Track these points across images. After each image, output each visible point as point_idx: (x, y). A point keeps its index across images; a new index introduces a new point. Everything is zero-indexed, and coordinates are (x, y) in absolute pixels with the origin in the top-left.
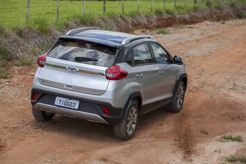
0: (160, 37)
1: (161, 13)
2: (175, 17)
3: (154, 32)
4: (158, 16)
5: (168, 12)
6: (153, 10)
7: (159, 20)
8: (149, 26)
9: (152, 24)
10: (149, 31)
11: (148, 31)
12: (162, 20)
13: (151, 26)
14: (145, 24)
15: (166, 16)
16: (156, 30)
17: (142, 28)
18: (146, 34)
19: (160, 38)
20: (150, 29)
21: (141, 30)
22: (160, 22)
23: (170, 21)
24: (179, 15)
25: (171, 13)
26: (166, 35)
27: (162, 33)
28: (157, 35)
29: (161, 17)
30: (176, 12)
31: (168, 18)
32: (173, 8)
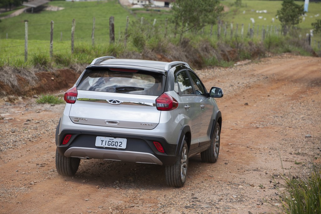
0: (45, 110)
1: (45, 63)
2: (74, 69)
3: (33, 100)
4: (40, 69)
5: (59, 60)
6: (30, 58)
7: (41, 76)
8: (22, 90)
9: (28, 86)
10: (23, 98)
11: (20, 98)
12: (48, 76)
13: (27, 88)
14: (13, 86)
15: (55, 68)
16: (36, 96)
17: (8, 94)
18: (17, 105)
19: (45, 113)
20: (24, 95)
21: (6, 98)
22: (44, 81)
23: (63, 78)
24: (82, 65)
25: (66, 63)
26: (56, 106)
27: (50, 101)
28: (39, 107)
29: (47, 71)
30: (75, 60)
31: (59, 72)
32: (70, 52)
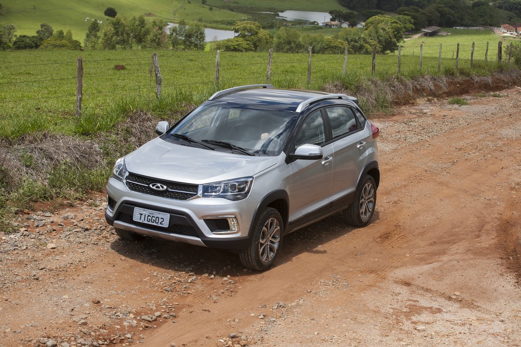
0: (455, 109)
1: (453, 74)
2: (473, 80)
3: (445, 101)
4: (449, 78)
5: (462, 72)
6: (442, 69)
7: (450, 84)
8: (437, 93)
9: (441, 90)
10: (438, 99)
11: (436, 99)
12: (455, 84)
13: (440, 92)
14: (431, 90)
15: (460, 78)
16: (446, 98)
17: (427, 95)
18: (434, 104)
19: (455, 111)
20: (438, 97)
21: (426, 99)
22: (452, 87)
23: (466, 86)
24: (478, 76)
25: (468, 75)
26: (463, 106)
27: (458, 102)
28: (450, 106)
29: (454, 80)
30: (473, 73)
31: (462, 81)
32: (470, 66)
